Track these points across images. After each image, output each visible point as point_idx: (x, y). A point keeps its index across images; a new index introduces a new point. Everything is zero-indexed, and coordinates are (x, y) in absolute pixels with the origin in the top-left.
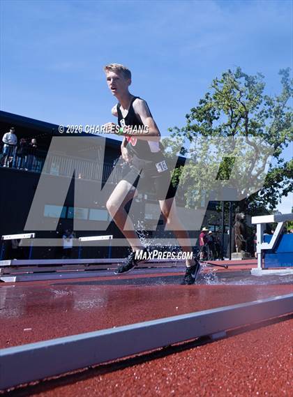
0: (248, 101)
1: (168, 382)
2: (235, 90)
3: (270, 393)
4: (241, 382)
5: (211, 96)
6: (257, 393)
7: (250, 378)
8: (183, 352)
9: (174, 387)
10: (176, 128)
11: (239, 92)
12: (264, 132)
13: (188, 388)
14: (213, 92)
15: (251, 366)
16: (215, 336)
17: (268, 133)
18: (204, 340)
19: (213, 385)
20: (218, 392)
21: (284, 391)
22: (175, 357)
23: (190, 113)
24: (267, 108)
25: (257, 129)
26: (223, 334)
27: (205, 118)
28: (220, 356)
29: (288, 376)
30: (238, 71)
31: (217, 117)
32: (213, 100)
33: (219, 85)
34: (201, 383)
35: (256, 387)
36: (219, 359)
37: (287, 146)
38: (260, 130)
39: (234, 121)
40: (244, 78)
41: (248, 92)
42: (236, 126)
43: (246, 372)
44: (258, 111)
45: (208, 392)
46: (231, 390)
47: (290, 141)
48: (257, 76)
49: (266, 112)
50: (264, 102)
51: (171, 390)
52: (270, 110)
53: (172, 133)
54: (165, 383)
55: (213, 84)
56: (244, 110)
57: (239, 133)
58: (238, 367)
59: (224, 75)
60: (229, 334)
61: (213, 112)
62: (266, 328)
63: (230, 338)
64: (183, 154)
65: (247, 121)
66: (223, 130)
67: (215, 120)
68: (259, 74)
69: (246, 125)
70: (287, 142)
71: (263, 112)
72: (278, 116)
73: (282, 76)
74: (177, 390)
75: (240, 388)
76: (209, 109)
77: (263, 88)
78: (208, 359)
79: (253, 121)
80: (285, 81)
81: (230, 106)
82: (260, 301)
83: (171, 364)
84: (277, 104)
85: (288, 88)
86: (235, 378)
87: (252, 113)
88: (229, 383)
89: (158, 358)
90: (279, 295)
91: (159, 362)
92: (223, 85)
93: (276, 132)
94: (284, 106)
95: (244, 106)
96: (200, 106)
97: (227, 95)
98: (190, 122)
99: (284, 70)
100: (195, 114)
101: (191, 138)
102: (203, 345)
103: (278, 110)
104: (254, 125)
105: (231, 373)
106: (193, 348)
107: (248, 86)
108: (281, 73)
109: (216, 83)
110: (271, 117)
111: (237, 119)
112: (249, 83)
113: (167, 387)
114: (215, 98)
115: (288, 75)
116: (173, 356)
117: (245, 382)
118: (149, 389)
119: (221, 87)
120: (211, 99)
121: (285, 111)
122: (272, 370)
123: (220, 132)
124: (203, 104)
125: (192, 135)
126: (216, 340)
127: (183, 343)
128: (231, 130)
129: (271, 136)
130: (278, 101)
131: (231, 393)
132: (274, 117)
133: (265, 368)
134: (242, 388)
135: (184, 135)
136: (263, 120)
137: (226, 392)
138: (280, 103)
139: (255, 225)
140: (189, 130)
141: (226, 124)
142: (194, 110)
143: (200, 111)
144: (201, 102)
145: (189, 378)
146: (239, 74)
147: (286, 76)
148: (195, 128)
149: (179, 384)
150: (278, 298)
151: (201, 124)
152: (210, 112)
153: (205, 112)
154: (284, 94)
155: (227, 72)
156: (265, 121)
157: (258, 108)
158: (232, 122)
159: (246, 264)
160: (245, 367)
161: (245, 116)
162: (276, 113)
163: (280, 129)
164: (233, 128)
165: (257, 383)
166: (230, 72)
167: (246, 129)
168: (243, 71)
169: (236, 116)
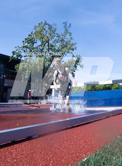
0: (49, 35)
1: (13, 157)
2: (44, 30)
3: (57, 162)
4: (45, 157)
5: (33, 33)
6: (52, 162)
7: (49, 155)
8: (20, 144)
9: (16, 158)
10: (18, 47)
11: (45, 31)
12: (56, 49)
13: (22, 159)
14: (34, 31)
15: (49, 150)
16: (34, 137)
17: (58, 49)
18: (29, 138)
19: (33, 158)
20: (35, 161)
21: (63, 161)
22: (16, 146)
23: (24, 40)
24: (57, 38)
25: (53, 48)
26: (37, 136)
27: (31, 43)
28: (36, 146)
29: (65, 154)
30: (45, 22)
31: (36, 42)
32: (34, 35)
33: (37, 28)
34: (28, 157)
35: (51, 159)
36: (35, 147)
37: (66, 55)
38: (54, 48)
39: (43, 44)
40: (48, 25)
41: (49, 32)
42: (44, 46)
43: (47, 152)
44: (54, 40)
45: (31, 161)
46: (40, 160)
47: (67, 53)
48: (54, 25)
49: (57, 40)
50: (56, 36)
51: (15, 160)
52: (59, 39)
53: (16, 49)
54: (12, 157)
55: (35, 28)
56: (47, 39)
57: (45, 49)
58: (44, 150)
59: (39, 24)
60: (40, 136)
61: (34, 40)
62: (56, 133)
63: (41, 138)
64: (21, 58)
65: (49, 44)
66: (38, 48)
67: (35, 43)
68: (54, 24)
69: (48, 46)
70: (66, 53)
71: (56, 40)
72: (62, 42)
73: (64, 25)
74: (17, 160)
75: (44, 159)
76: (33, 39)
77: (56, 30)
78: (31, 146)
79: (51, 44)
80: (65, 27)
81: (41, 37)
82: (53, 122)
83: (15, 148)
84: (62, 37)
85: (66, 30)
86: (42, 155)
87: (51, 40)
88: (40, 157)
89: (9, 146)
90: (61, 119)
91: (10, 148)
92: (39, 28)
93: (61, 49)
94: (65, 38)
95: (48, 38)
96: (29, 37)
97: (40, 33)
98: (24, 44)
99: (65, 22)
100: (26, 41)
101: (24, 51)
102: (28, 140)
103: (62, 40)
104: (52, 46)
105: (40, 153)
106: (24, 142)
107: (49, 29)
108: (64, 23)
109: (35, 27)
110: (59, 42)
111: (44, 43)
112: (50, 28)
113: (13, 159)
114: (35, 34)
115: (67, 24)
116: (16, 145)
117: (46, 157)
118: (5, 159)
119: (38, 29)
120: (33, 34)
121: (65, 40)
122: (58, 152)
123: (37, 48)
124: (30, 37)
125: (25, 50)
126: (34, 138)
127: (20, 140)
128: (42, 48)
129: (59, 51)
130: (62, 35)
131: (40, 161)
132: (60, 42)
133: (55, 151)
134: (45, 159)
135: (22, 50)
136: (56, 44)
137: (38, 161)
138: (63, 36)
139: (52, 89)
140: (24, 48)
141: (40, 45)
142: (26, 39)
143: (29, 39)
144: (29, 35)
145: (22, 155)
146: (46, 24)
147: (66, 25)
148: (26, 47)
149: (18, 157)
150: (61, 120)
151: (29, 45)
152: (33, 40)
153: (31, 40)
154: (65, 32)
155: (41, 23)
156: (57, 44)
157: (53, 38)
158: (42, 44)
159: (48, 106)
160: (46, 150)
161: (48, 42)
162: (61, 41)
163: (63, 48)
164: (43, 47)
165: (52, 157)
166: (42, 23)
167: (48, 47)
168: (47, 22)
169: (44, 42)
